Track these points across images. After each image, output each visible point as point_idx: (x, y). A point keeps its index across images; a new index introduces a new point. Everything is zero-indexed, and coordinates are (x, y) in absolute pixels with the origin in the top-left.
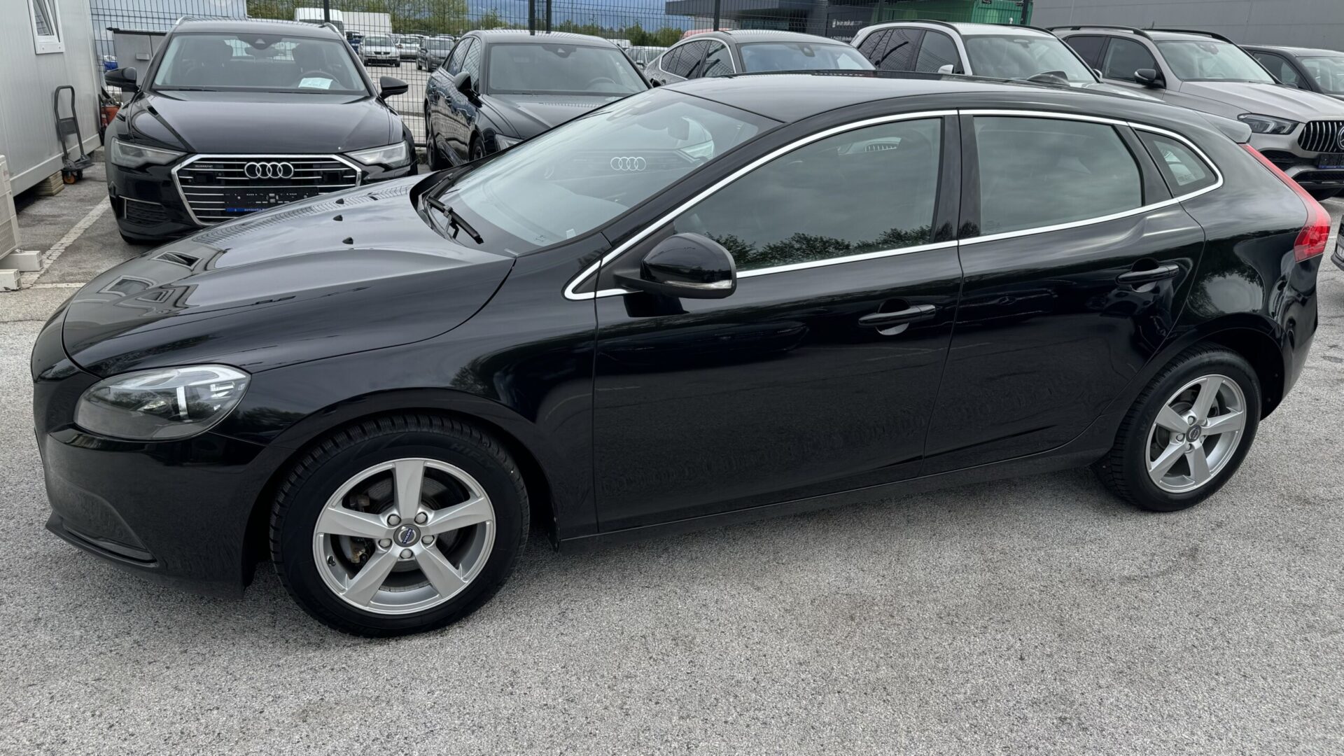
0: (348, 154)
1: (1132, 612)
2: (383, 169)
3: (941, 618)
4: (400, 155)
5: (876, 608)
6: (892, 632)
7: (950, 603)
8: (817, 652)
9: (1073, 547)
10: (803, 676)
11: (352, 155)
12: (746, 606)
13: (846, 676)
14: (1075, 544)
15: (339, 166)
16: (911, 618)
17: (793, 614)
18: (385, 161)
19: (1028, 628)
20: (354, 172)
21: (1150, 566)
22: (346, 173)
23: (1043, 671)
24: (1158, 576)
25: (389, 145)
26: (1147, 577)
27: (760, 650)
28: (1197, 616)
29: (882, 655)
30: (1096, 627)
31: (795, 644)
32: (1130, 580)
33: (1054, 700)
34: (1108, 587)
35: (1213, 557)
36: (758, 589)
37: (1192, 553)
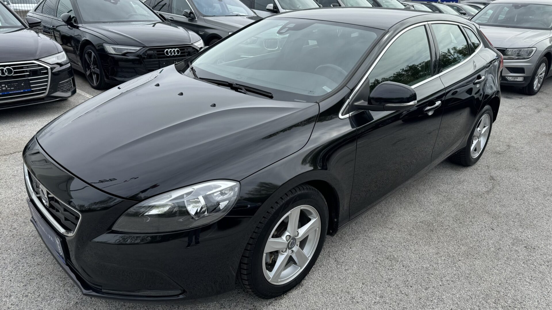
0: (39, 59)
2: (59, 66)
3: (455, 222)
4: (64, 58)
5: (434, 224)
6: (448, 232)
7: (452, 216)
8: (437, 248)
9: (461, 185)
10: (443, 258)
11: (43, 60)
14: (460, 183)
15: (38, 66)
16: (448, 225)
17: (413, 235)
18: (59, 61)
19: (482, 218)
20: (47, 69)
21: (487, 186)
22: (42, 69)
23: (502, 232)
24: (493, 189)
25: (59, 53)
26: (491, 190)
27: (419, 253)
28: (517, 200)
29: (456, 242)
30: (498, 212)
31: (427, 247)
32: (488, 192)
33: (516, 241)
34: (485, 196)
35: (498, 178)
36: (391, 229)
37: (492, 178)
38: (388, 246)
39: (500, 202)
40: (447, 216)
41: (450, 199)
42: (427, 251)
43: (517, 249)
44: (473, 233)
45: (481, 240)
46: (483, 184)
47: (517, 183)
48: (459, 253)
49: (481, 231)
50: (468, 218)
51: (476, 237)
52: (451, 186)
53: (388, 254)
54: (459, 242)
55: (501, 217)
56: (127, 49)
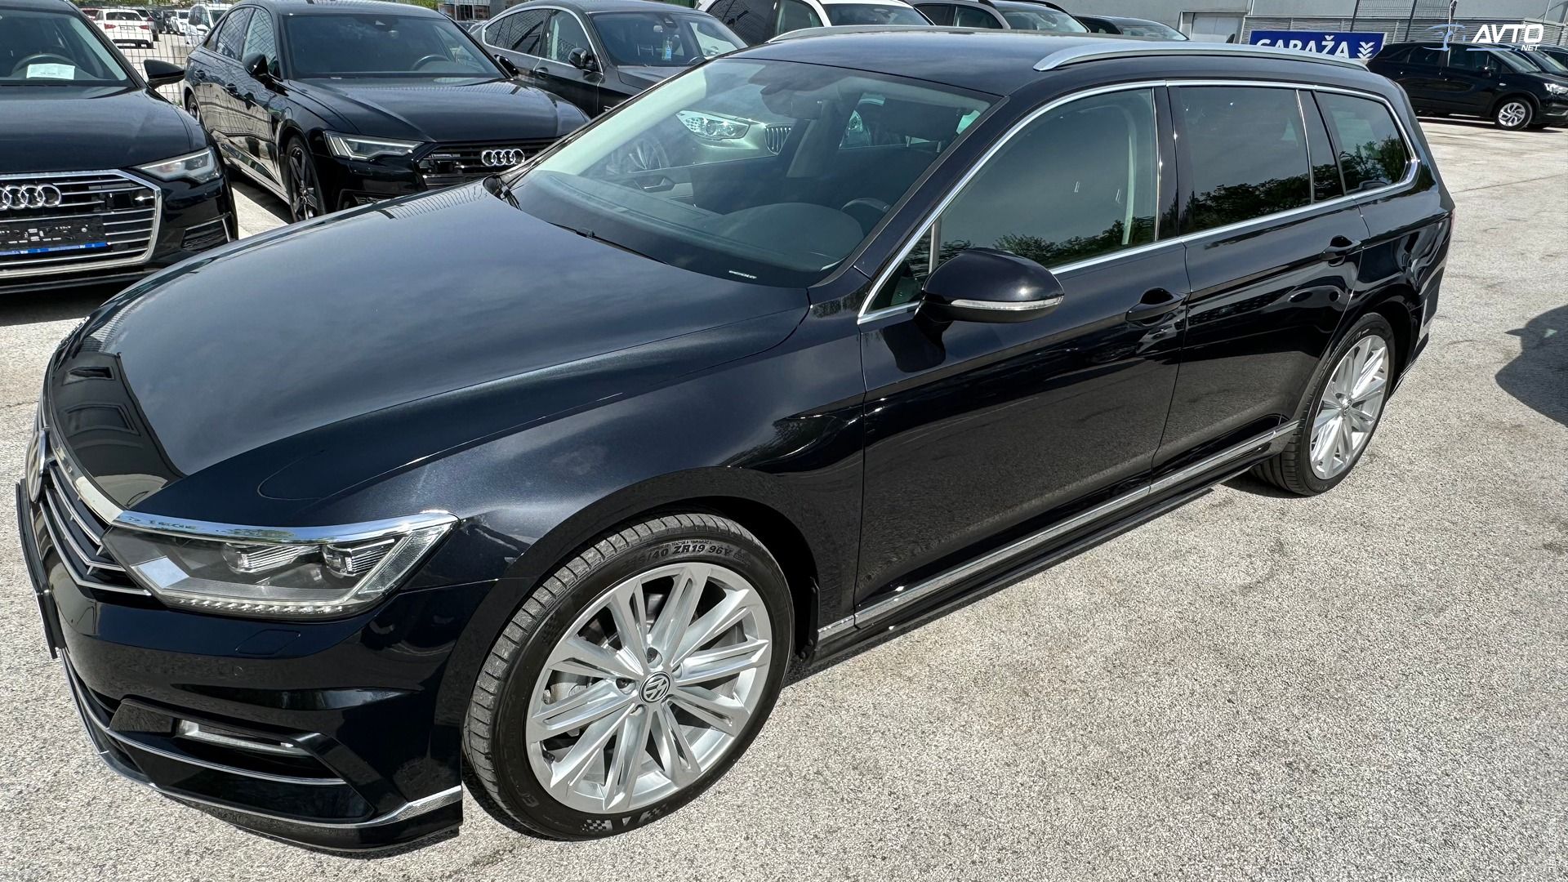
0: (137, 167)
1: (1272, 625)
2: (189, 186)
3: (1108, 671)
4: (207, 165)
5: (1042, 675)
6: (1073, 701)
7: (1109, 651)
8: (1016, 745)
9: (1176, 561)
10: (1020, 780)
11: (144, 168)
12: (910, 705)
13: (1061, 767)
14: (1177, 558)
15: (127, 185)
16: (1082, 678)
17: (964, 704)
18: (190, 174)
19: (1194, 665)
20: (151, 192)
21: (1254, 569)
23: (1238, 712)
24: (1268, 579)
25: (191, 152)
26: (1259, 582)
27: (956, 758)
28: (1326, 617)
29: (1082, 732)
30: (1252, 650)
31: (987, 741)
32: (1246, 589)
33: (1268, 744)
34: (1234, 601)
35: (1300, 550)
36: (910, 679)
37: (1280, 547)
38: (875, 732)
39: (1273, 620)
40: (1092, 651)
41: (1122, 603)
42: (982, 752)
43: (1259, 769)
44: (1147, 709)
45: (1161, 734)
46: (1244, 563)
47: (1348, 568)
48: (1077, 769)
49: (1171, 707)
50: (1152, 662)
51: (1149, 723)
52: (1144, 565)
53: (867, 753)
54: (1091, 732)
55: (1253, 668)
56: (384, 147)
